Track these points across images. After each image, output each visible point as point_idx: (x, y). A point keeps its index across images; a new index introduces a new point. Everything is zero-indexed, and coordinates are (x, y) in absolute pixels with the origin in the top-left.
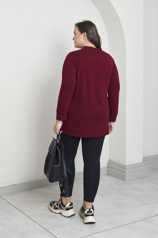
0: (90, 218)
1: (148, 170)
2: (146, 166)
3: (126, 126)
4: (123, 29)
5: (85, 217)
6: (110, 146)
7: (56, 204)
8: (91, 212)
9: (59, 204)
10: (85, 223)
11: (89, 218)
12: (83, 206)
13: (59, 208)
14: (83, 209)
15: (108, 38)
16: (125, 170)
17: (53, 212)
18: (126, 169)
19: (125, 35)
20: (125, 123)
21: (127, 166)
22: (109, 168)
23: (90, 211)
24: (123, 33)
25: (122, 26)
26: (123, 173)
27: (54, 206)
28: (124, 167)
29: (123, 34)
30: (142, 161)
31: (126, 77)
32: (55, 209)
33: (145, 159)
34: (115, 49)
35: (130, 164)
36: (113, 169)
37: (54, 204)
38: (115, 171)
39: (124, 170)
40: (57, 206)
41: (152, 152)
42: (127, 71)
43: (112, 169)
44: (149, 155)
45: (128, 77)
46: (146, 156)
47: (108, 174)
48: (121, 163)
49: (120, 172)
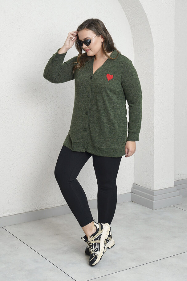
1: (181, 196)
2: (178, 191)
3: (153, 143)
4: (151, 27)
15: (133, 38)
16: (153, 196)
20: (153, 139)
21: (155, 191)
22: (134, 194)
28: (151, 192)
29: (151, 33)
30: (173, 185)
31: (154, 84)
33: (177, 183)
34: (141, 51)
35: (159, 189)
36: (139, 195)
38: (141, 197)
39: (151, 196)
41: (185, 174)
42: (155, 78)
43: (137, 195)
45: (156, 84)
46: (178, 180)
47: (132, 201)
48: (148, 187)
49: (147, 198)
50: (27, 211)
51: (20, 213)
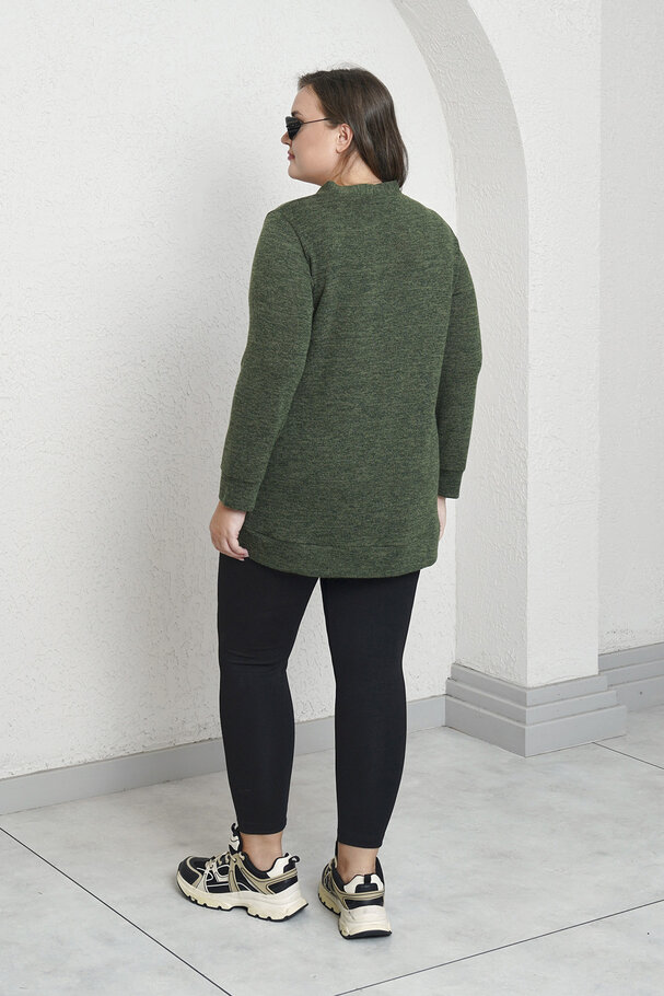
0: (366, 915)
1: (624, 707)
2: (615, 692)
3: (526, 521)
4: (516, 108)
5: (345, 911)
6: (457, 608)
7: (215, 870)
8: (375, 887)
9: (232, 868)
10: (349, 938)
11: (365, 912)
12: (333, 864)
13: (232, 886)
14: (334, 878)
15: (452, 144)
16: (522, 708)
17: (205, 905)
18: (525, 705)
19: (522, 135)
20: (525, 507)
21: (530, 689)
22: (455, 701)
23: (368, 886)
24: (516, 123)
25: (512, 93)
26: (514, 720)
27: (209, 877)
28: (519, 695)
29: (516, 129)
30: (594, 670)
31: (527, 312)
32: (212, 890)
33: (607, 661)
34: (482, 193)
35: (544, 682)
36: (472, 704)
37: (207, 872)
38: (482, 711)
39: (517, 706)
40: (220, 879)
41: (640, 630)
42: (531, 288)
43: (468, 705)
44: (623, 646)
45: (535, 311)
46: (612, 650)
47: (449, 726)
48: (505, 677)
49: (503, 715)
50: (75, 762)
51: (49, 768)
